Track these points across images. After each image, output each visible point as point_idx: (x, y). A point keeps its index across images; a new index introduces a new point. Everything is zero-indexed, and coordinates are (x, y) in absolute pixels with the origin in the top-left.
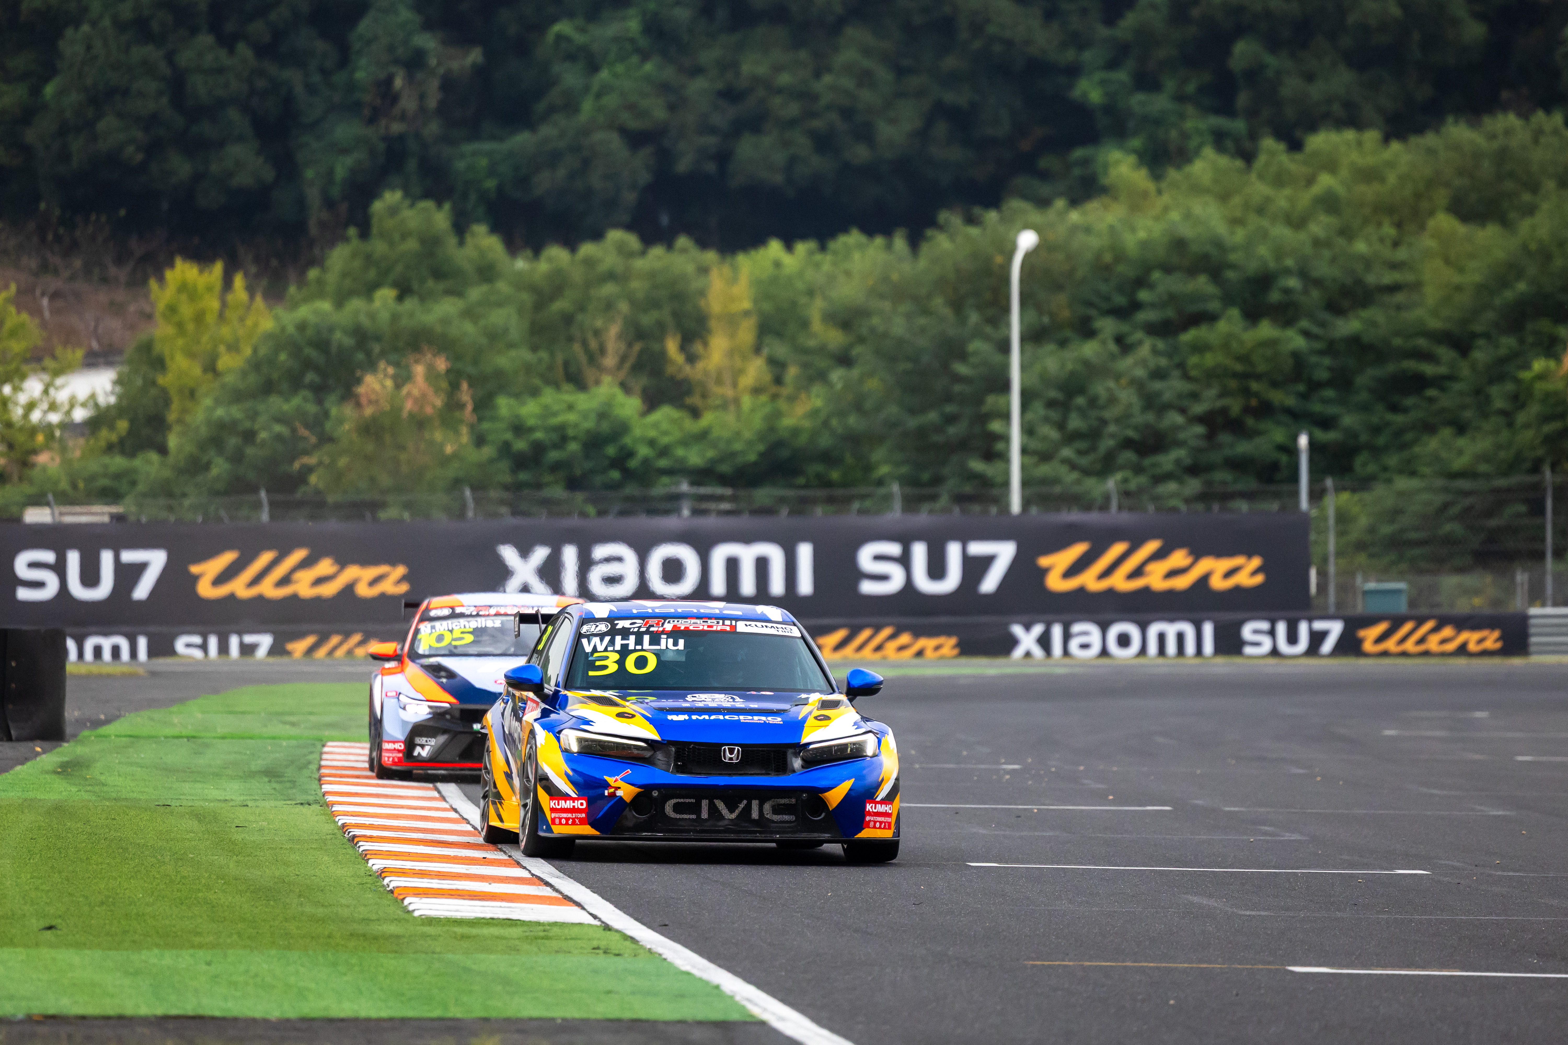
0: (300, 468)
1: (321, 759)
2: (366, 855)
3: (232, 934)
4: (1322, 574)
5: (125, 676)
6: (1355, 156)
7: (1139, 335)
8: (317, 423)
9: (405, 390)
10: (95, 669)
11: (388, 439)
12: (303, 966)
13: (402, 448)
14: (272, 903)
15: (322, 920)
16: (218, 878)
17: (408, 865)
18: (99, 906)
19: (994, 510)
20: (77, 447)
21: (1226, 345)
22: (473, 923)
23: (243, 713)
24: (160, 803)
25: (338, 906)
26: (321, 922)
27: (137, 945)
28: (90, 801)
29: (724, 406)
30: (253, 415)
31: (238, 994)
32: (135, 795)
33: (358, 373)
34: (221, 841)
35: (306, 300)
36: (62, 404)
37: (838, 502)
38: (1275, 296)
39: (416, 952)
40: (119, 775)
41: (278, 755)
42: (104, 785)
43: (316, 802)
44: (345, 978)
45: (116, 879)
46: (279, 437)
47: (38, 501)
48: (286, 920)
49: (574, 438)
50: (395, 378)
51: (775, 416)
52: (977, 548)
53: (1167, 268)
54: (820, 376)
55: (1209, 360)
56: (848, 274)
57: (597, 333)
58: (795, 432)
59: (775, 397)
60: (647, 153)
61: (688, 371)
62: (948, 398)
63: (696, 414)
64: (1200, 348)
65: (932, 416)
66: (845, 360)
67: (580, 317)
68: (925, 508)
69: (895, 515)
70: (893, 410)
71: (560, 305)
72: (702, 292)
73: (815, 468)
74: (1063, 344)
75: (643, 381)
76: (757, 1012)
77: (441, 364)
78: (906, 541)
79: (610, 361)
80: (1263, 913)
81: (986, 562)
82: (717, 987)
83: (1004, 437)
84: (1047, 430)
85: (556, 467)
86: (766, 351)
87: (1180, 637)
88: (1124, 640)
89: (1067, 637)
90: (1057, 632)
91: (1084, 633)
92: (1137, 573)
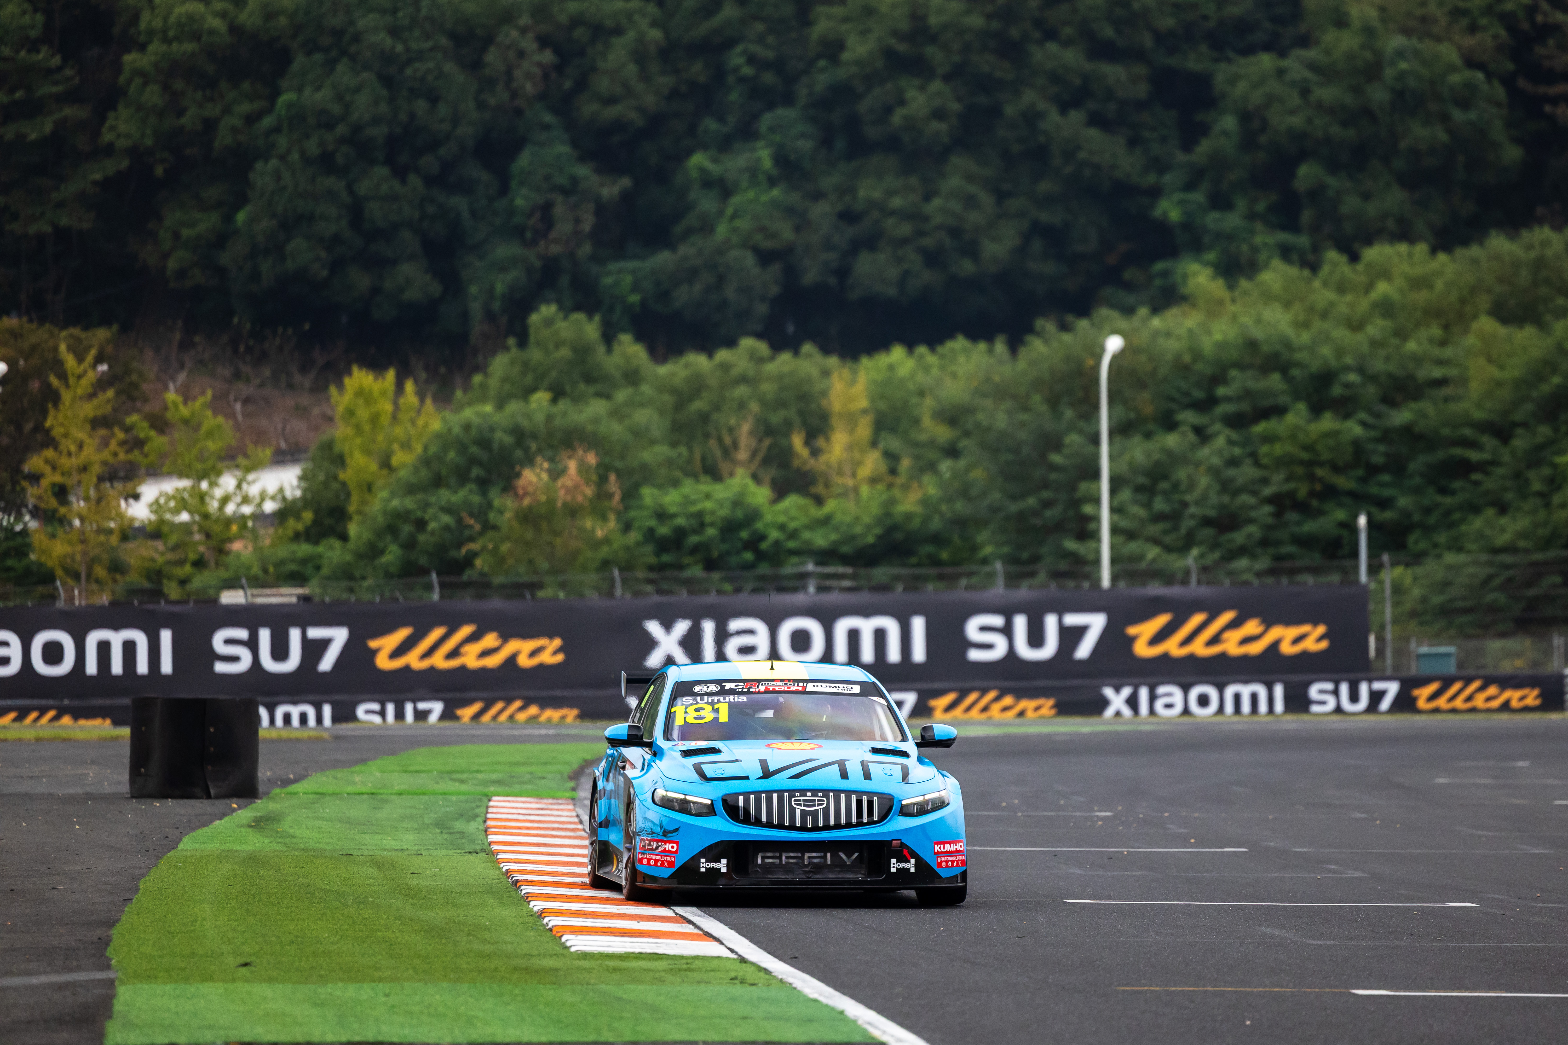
0: (466, 553)
1: (487, 813)
2: (528, 897)
3: (408, 969)
4: (1380, 640)
5: (311, 741)
6: (1405, 267)
7: (1218, 427)
8: (482, 513)
9: (559, 483)
10: (285, 734)
11: (544, 526)
12: (471, 996)
13: (557, 533)
14: (443, 941)
15: (489, 956)
16: (395, 919)
17: (566, 906)
18: (290, 945)
19: (1086, 585)
20: (267, 536)
21: (1293, 436)
22: (624, 957)
23: (417, 772)
24: (344, 853)
25: (502, 943)
26: (487, 958)
27: (323, 980)
28: (281, 851)
29: (844, 494)
30: (424, 506)
31: (414, 1022)
32: (321, 846)
33: (518, 468)
34: (398, 886)
35: (470, 404)
36: (254, 498)
37: (948, 579)
38: (1337, 391)
39: (572, 984)
40: (307, 828)
41: (448, 809)
42: (293, 837)
43: (483, 850)
44: (509, 1007)
45: (304, 920)
46: (447, 527)
47: (232, 584)
48: (457, 956)
49: (712, 524)
50: (550, 471)
51: (891, 502)
52: (1072, 619)
53: (1239, 365)
54: (931, 467)
55: (1278, 449)
56: (954, 376)
57: (731, 430)
58: (909, 516)
59: (890, 486)
60: (776, 269)
61: (812, 463)
62: (1045, 485)
63: (819, 501)
64: (1270, 439)
65: (1031, 501)
66: (952, 452)
67: (715, 416)
68: (1025, 584)
69: (998, 591)
70: (996, 496)
71: (698, 405)
72: (825, 393)
73: (927, 549)
74: (1148, 436)
75: (772, 472)
76: (877, 1034)
77: (592, 459)
78: (1008, 614)
79: (742, 455)
80: (1329, 943)
81: (1080, 631)
82: (842, 1013)
83: (1097, 519)
84: (1138, 511)
85: (695, 549)
86: (882, 445)
87: (1254, 697)
88: (1203, 701)
89: (1153, 698)
90: (1144, 693)
91: (1169, 695)
92: (1215, 640)
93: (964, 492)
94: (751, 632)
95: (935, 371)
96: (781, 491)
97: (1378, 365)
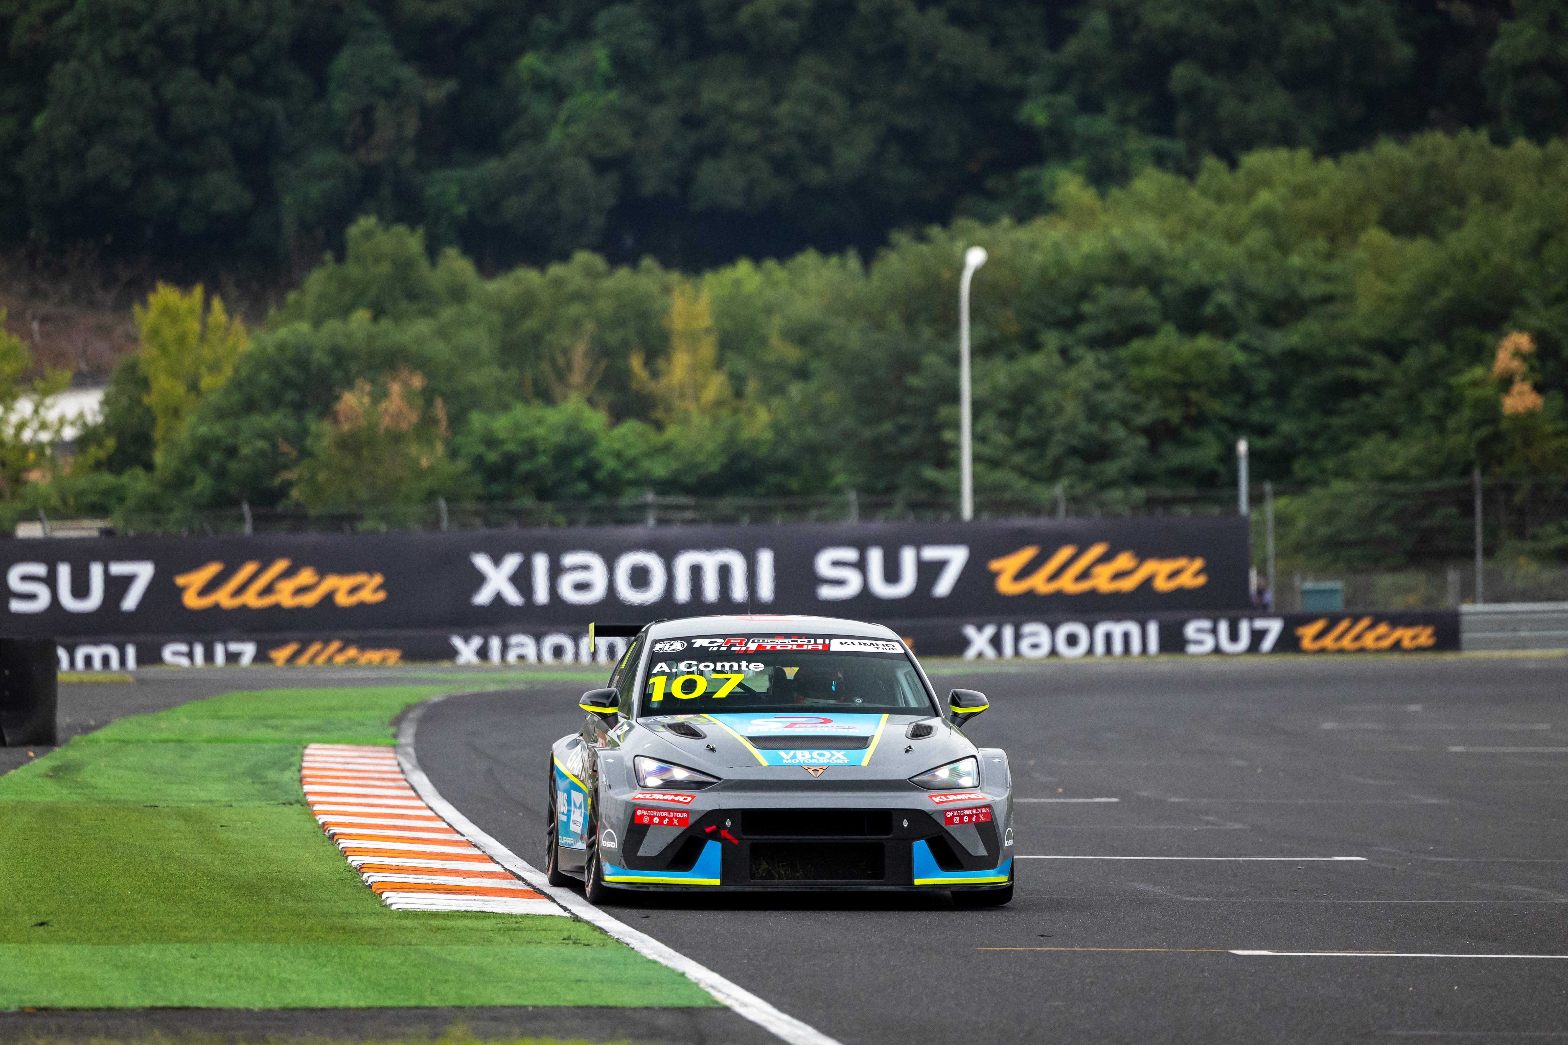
0: (281, 482)
1: (302, 761)
2: (345, 852)
3: (216, 929)
5: (114, 684)
6: (1287, 174)
7: (1083, 348)
8: (298, 439)
9: (382, 407)
10: (86, 677)
11: (365, 453)
12: (284, 958)
13: (379, 461)
14: (255, 898)
15: (304, 915)
16: (203, 875)
17: (386, 861)
18: (90, 903)
19: (946, 516)
20: (67, 465)
21: (1165, 358)
22: (451, 914)
23: (228, 718)
24: (149, 804)
25: (318, 900)
26: (302, 916)
27: (125, 940)
28: (81, 802)
29: (686, 420)
30: (236, 432)
31: (222, 986)
32: (124, 797)
33: (337, 391)
34: (207, 840)
35: (284, 322)
36: (52, 424)
37: (797, 510)
38: (1209, 310)
39: (393, 944)
40: (109, 778)
41: (261, 757)
42: (94, 787)
43: (298, 802)
44: (324, 970)
45: (105, 876)
46: (261, 453)
47: (29, 516)
48: (269, 914)
49: (545, 451)
50: (372, 395)
51: (735, 428)
52: (931, 553)
53: (1109, 282)
54: (779, 390)
55: (1150, 372)
56: (804, 292)
57: (565, 351)
58: (755, 443)
59: (735, 411)
60: (612, 179)
61: (652, 387)
62: (902, 409)
63: (659, 426)
64: (1140, 360)
65: (887, 427)
66: (802, 373)
67: (549, 337)
68: (881, 515)
69: (852, 522)
70: (848, 422)
71: (530, 324)
72: (665, 312)
73: (775, 478)
74: (1012, 357)
75: (609, 396)
76: (720, 997)
77: (417, 382)
78: (862, 547)
79: (577, 377)
80: (1206, 899)
81: (939, 566)
82: (683, 974)
83: (956, 446)
84: (1000, 438)
85: (527, 478)
86: (727, 367)
87: (1126, 637)
88: (1072, 640)
89: (1018, 637)
90: (1008, 633)
91: (1034, 634)
92: (1084, 575)
93: (815, 417)
94: (585, 568)
95: (784, 288)
96: (618, 415)
97: (1258, 281)
